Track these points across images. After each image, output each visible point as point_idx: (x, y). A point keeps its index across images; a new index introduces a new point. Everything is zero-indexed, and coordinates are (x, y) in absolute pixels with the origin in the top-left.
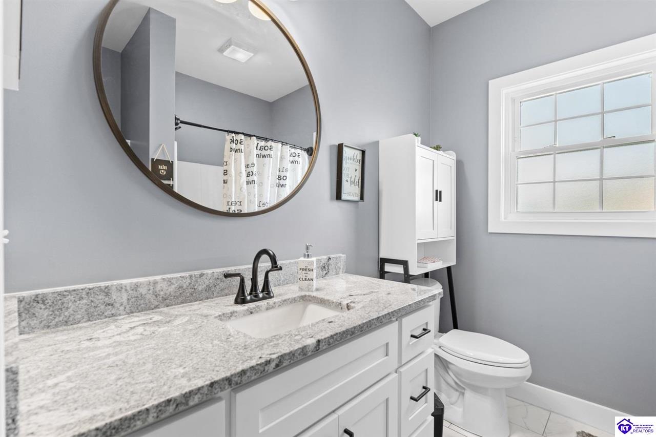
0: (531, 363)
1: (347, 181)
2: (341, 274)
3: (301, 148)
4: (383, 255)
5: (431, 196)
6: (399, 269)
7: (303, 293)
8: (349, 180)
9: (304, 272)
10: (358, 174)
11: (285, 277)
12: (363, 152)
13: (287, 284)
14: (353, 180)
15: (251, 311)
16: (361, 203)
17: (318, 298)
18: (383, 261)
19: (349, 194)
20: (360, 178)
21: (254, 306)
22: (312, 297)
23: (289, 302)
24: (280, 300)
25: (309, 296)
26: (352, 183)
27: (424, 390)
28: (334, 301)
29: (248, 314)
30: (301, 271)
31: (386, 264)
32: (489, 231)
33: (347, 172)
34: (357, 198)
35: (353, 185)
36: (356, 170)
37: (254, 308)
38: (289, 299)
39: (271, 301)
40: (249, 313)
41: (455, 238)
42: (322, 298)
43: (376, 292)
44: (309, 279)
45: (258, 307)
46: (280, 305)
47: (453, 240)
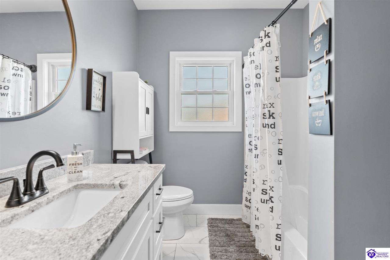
0: (194, 195)
1: (94, 97)
2: (91, 165)
3: (24, 64)
4: (115, 148)
5: (144, 111)
6: (128, 157)
7: (75, 184)
8: (95, 96)
9: (73, 166)
10: (101, 92)
11: (48, 174)
12: (104, 78)
13: (50, 179)
14: (97, 96)
15: (32, 209)
16: (102, 113)
17: (91, 184)
18: (116, 152)
19: (95, 106)
20: (102, 96)
21: (35, 204)
22: (84, 185)
23: (65, 194)
24: (58, 193)
25: (81, 185)
26: (97, 98)
27: (161, 224)
28: (107, 183)
29: (30, 214)
30: (71, 166)
31: (117, 154)
32: (170, 131)
33: (94, 91)
34: (100, 109)
35: (97, 100)
36: (100, 90)
37: (35, 206)
38: (65, 190)
39: (50, 195)
40: (31, 212)
41: (153, 135)
42: (95, 184)
43: (130, 172)
44: (78, 172)
45: (39, 204)
46: (58, 198)
47: (153, 136)
